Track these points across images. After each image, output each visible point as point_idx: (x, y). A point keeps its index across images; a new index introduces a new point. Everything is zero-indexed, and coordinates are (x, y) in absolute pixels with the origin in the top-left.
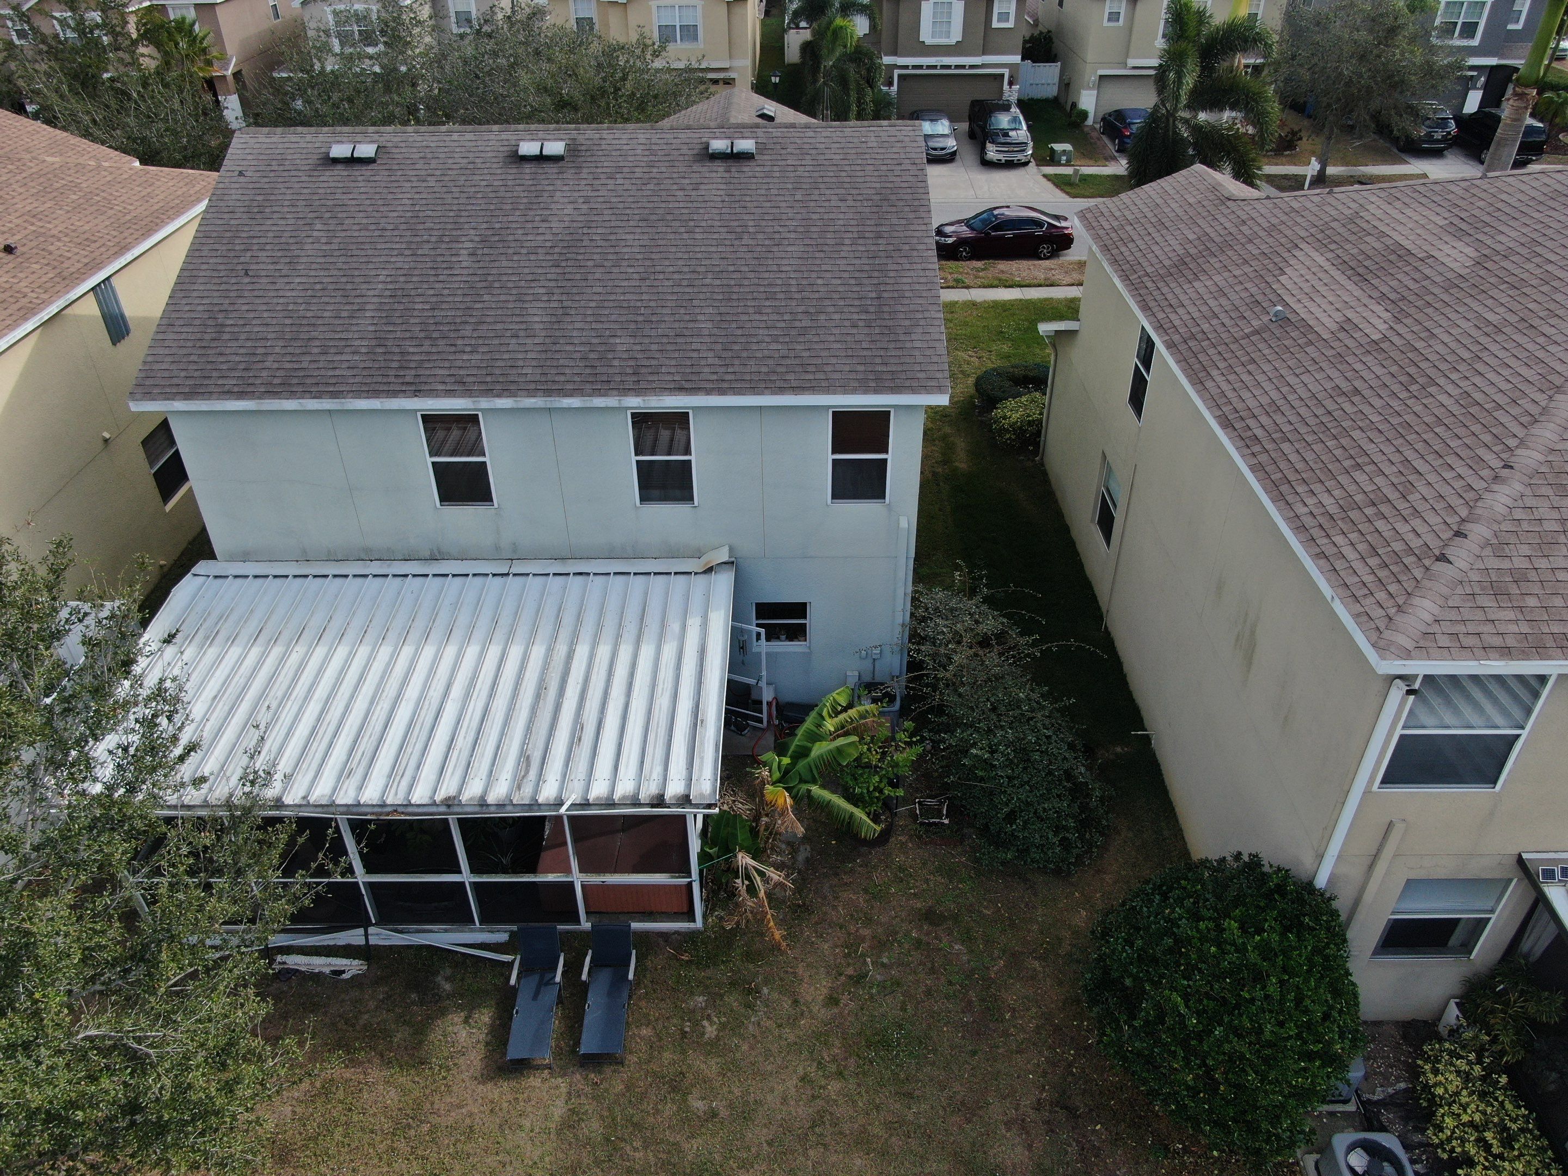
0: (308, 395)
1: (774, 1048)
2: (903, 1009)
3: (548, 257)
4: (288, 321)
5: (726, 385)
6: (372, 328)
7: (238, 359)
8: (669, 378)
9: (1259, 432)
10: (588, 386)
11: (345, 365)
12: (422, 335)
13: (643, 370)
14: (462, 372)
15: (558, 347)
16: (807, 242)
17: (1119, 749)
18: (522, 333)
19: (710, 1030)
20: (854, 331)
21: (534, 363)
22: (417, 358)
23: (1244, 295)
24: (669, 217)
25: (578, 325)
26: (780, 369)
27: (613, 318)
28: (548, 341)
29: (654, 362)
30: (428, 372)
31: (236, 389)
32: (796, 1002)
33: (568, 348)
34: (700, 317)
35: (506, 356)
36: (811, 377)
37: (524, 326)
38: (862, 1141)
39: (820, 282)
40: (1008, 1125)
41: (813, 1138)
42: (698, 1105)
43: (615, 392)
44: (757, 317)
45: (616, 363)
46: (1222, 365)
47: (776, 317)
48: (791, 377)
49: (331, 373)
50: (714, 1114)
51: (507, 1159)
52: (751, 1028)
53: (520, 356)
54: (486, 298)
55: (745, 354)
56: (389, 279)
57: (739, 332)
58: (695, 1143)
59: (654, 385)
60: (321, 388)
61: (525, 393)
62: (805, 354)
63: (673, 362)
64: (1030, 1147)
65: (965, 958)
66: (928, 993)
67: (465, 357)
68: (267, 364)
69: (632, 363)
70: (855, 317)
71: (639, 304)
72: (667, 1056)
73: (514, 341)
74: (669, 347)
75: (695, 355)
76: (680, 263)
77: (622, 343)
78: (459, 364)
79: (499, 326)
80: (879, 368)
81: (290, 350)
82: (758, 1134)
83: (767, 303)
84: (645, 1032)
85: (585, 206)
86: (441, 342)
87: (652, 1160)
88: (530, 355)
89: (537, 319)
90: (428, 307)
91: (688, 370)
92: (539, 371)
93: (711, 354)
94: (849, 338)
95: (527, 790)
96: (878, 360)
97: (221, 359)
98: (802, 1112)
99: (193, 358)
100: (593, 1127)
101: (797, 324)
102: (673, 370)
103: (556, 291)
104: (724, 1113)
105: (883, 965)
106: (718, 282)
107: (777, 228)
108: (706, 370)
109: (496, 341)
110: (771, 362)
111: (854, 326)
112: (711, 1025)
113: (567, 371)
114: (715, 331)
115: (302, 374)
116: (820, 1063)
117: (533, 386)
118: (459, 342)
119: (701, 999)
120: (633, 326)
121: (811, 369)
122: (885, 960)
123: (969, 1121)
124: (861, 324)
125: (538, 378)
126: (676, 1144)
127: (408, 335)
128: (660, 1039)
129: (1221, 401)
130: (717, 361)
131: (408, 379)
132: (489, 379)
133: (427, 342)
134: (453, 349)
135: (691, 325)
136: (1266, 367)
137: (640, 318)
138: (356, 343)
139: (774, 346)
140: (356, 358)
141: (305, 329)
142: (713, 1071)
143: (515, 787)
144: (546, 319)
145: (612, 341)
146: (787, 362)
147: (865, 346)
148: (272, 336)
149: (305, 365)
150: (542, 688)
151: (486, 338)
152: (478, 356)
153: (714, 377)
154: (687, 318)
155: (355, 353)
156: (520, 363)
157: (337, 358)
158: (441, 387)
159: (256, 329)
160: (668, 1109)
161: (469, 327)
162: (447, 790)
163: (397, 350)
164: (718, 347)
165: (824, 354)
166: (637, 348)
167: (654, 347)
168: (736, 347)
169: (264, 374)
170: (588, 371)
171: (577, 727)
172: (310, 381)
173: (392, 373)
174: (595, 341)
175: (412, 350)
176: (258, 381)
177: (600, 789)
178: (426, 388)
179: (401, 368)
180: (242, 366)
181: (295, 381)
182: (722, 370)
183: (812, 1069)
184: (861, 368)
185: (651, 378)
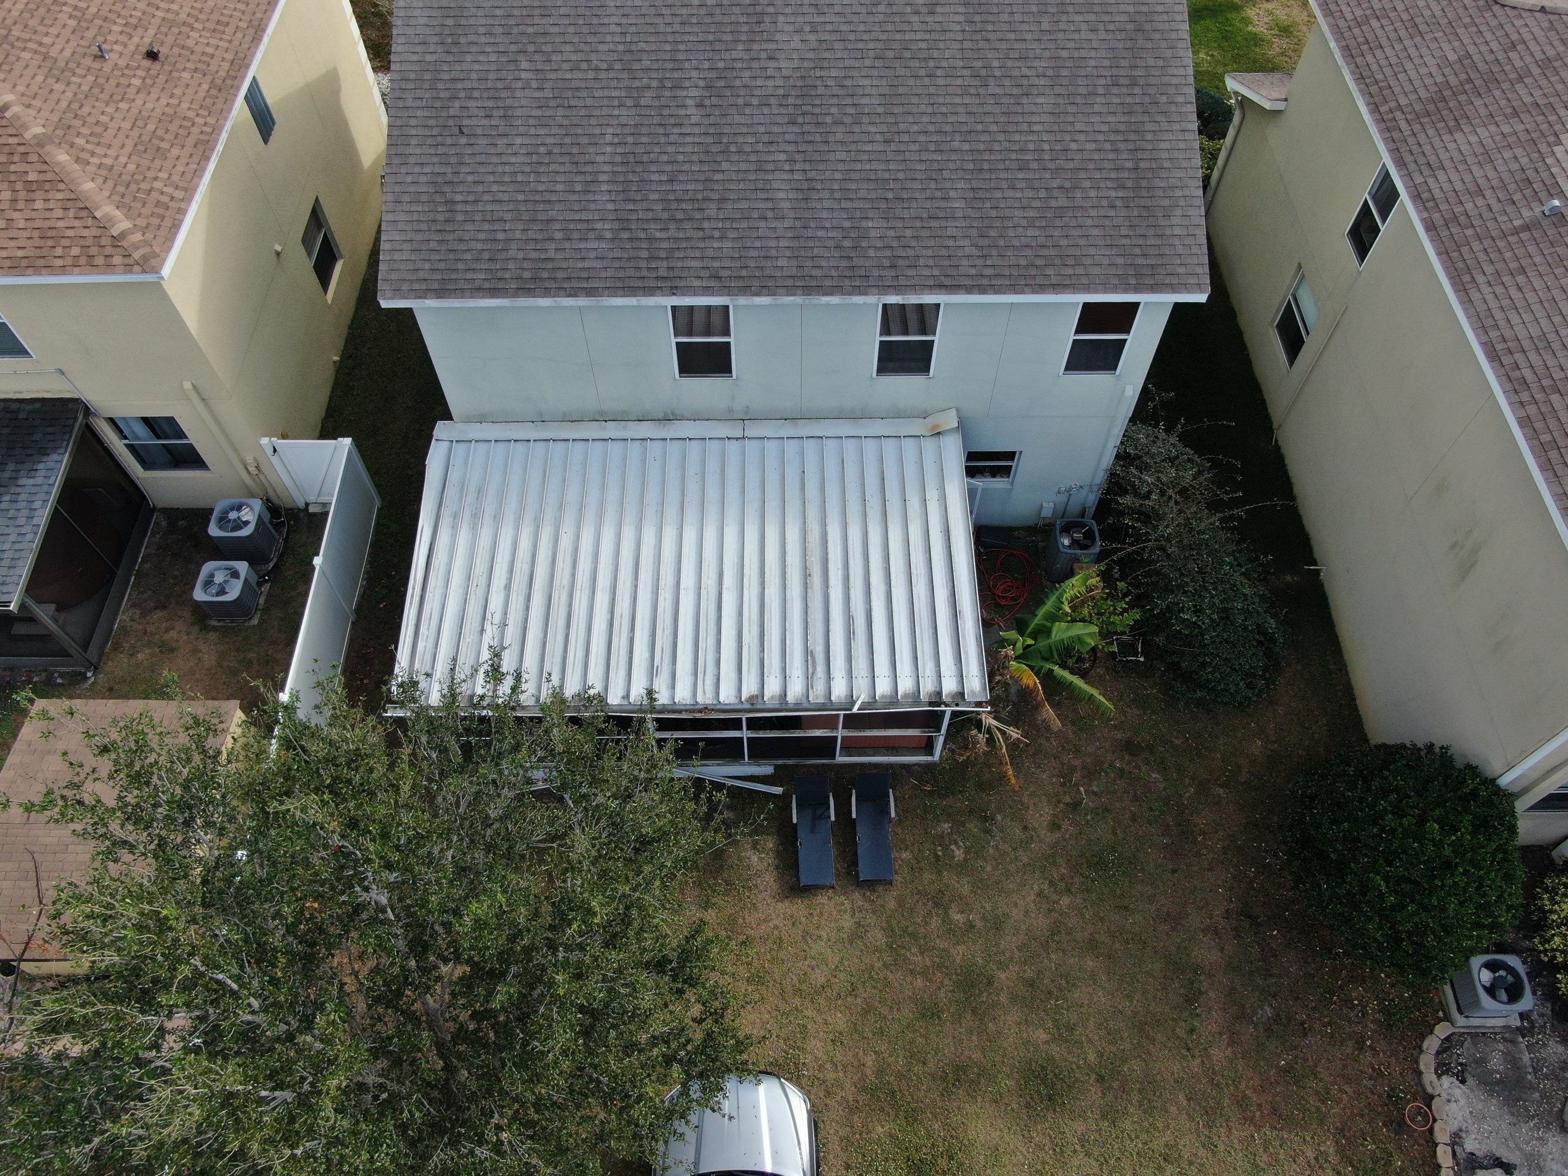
0: (563, 293)
1: (1012, 868)
2: (1115, 834)
3: (783, 111)
4: (521, 197)
5: (985, 282)
6: (611, 206)
7: (479, 246)
8: (927, 272)
9: (1527, 373)
10: (847, 282)
11: (593, 255)
12: (665, 215)
13: (901, 263)
14: (716, 264)
15: (810, 233)
16: (1058, 90)
17: (1289, 578)
18: (770, 214)
19: (959, 854)
20: (1112, 213)
21: (788, 253)
22: (665, 245)
23: (1514, 166)
24: (907, 54)
25: (827, 204)
26: (1040, 262)
27: (862, 194)
28: (798, 224)
29: (910, 252)
30: (680, 264)
31: (487, 285)
32: (1025, 828)
33: (821, 233)
34: (953, 194)
35: (758, 244)
36: (1070, 271)
37: (770, 205)
38: (1092, 946)
39: (1074, 146)
40: (1205, 931)
41: (1053, 945)
42: (958, 917)
43: (875, 290)
44: (1010, 193)
45: (871, 253)
46: (1488, 269)
47: (1030, 194)
48: (1050, 271)
49: (580, 265)
50: (971, 926)
51: (814, 963)
52: (991, 851)
53: (773, 243)
54: (725, 166)
55: (1002, 243)
56: (616, 140)
57: (994, 213)
58: (961, 949)
59: (913, 282)
60: (575, 284)
61: (784, 291)
62: (1064, 242)
63: (930, 253)
64: (1222, 949)
65: (1161, 786)
66: (1134, 818)
67: (716, 245)
68: (512, 253)
69: (888, 253)
70: (1113, 193)
71: (887, 176)
72: (927, 876)
73: (762, 224)
74: (924, 233)
75: (951, 243)
76: (925, 119)
77: (875, 226)
78: (710, 253)
79: (744, 205)
80: (1139, 261)
81: (531, 234)
82: (1009, 942)
83: (1021, 175)
84: (905, 855)
85: (812, 37)
86: (687, 225)
87: (928, 963)
88: (783, 243)
89: (782, 195)
90: (664, 178)
91: (946, 263)
92: (794, 263)
93: (967, 242)
94: (1107, 222)
95: (820, 688)
96: (1137, 251)
97: (462, 247)
98: (1041, 923)
99: (433, 245)
100: (877, 937)
101: (1053, 203)
102: (931, 263)
103: (798, 157)
104: (979, 924)
105: (1095, 793)
106: (966, 147)
107: (1025, 71)
108: (965, 262)
109: (744, 225)
110: (1028, 252)
111: (1113, 207)
112: (958, 849)
113: (824, 264)
114: (970, 212)
115: (550, 266)
116: (1051, 881)
117: (789, 282)
118: (706, 225)
119: (946, 826)
120: (883, 205)
121: (1070, 261)
122: (1095, 789)
123: (1173, 929)
124: (1119, 203)
125: (794, 272)
126: (944, 950)
127: (650, 215)
128: (918, 862)
129: (1488, 322)
130: (975, 251)
131: (662, 273)
132: (744, 273)
133: (672, 225)
134: (701, 234)
135: (944, 204)
136: (1537, 284)
137: (890, 195)
138: (599, 226)
139: (1031, 232)
140: (603, 245)
141: (541, 207)
142: (966, 889)
143: (809, 685)
144: (792, 195)
145: (864, 224)
146: (1046, 252)
147: (1123, 232)
148: (508, 216)
149: (551, 254)
150: (806, 575)
151: (733, 220)
152: (728, 244)
153: (973, 272)
154: (938, 194)
155: (600, 238)
156: (774, 253)
157: (582, 245)
158: (697, 283)
159: (489, 207)
160: (935, 922)
161: (713, 206)
162: (750, 688)
163: (643, 235)
164: (974, 233)
165: (1083, 242)
166: (891, 233)
167: (909, 233)
168: (993, 233)
169: (511, 265)
170: (844, 263)
171: (849, 619)
172: (560, 275)
173: (643, 264)
174: (847, 224)
175: (658, 235)
176: (507, 275)
177: (883, 687)
178: (682, 283)
179: (652, 258)
180: (486, 256)
181: (545, 275)
182: (980, 262)
183: (1045, 887)
184: (1120, 261)
185: (910, 272)
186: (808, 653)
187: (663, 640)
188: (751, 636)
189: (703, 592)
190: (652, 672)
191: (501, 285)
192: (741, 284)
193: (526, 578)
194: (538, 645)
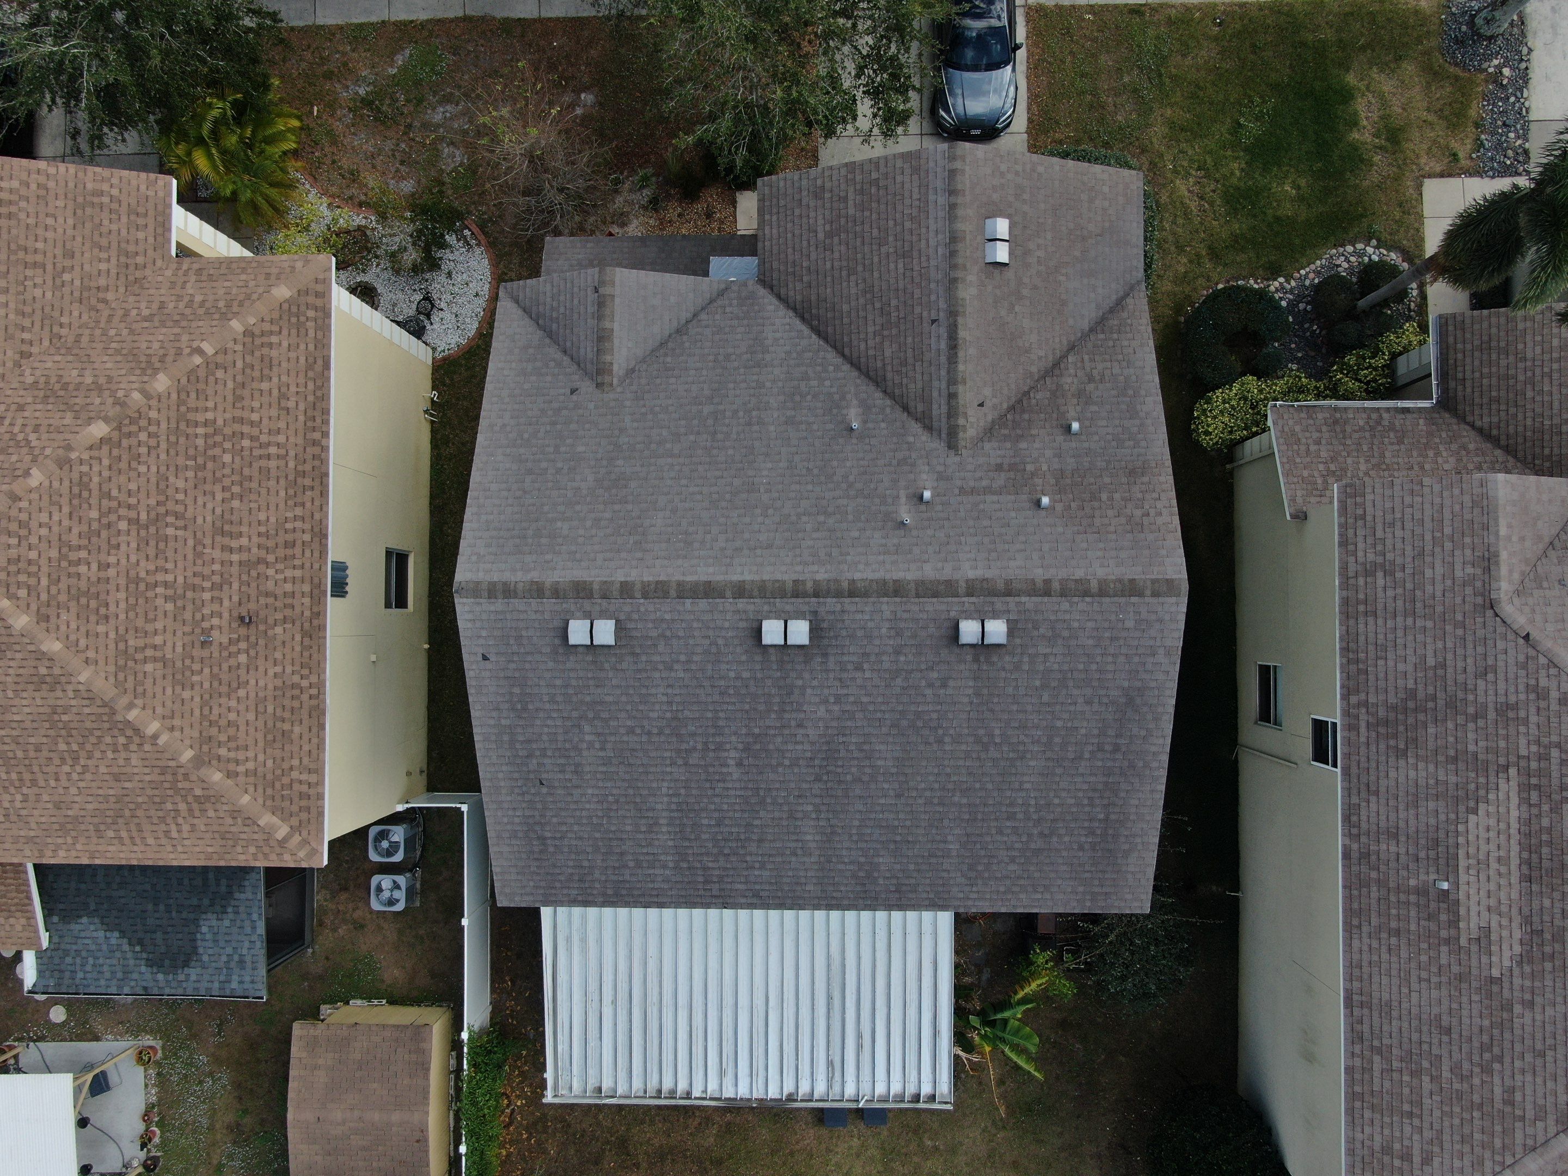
2: (1042, 1089)
3: (811, 770)
6: (670, 843)
7: (570, 871)
8: (925, 895)
10: (861, 901)
12: (715, 851)
13: (904, 888)
14: (757, 887)
16: (1049, 754)
20: (1081, 854)
22: (717, 872)
23: (1432, 821)
24: (920, 724)
25: (846, 844)
26: (1016, 890)
28: (822, 859)
29: (913, 881)
30: (729, 886)
31: (580, 898)
32: (980, 1083)
33: (841, 867)
34: (950, 839)
35: (790, 873)
36: (1039, 896)
37: (800, 845)
38: (1015, 1165)
39: (1056, 801)
40: (1092, 1157)
41: (989, 1164)
42: (928, 1143)
44: (999, 838)
45: (881, 881)
47: (1014, 838)
48: (1022, 896)
49: (651, 886)
50: (936, 1148)
53: (802, 873)
54: (762, 814)
55: (986, 875)
56: (671, 792)
57: (983, 852)
58: (929, 1163)
59: (913, 902)
60: (647, 899)
62: (1037, 875)
65: (1081, 1054)
67: (756, 873)
69: (894, 881)
70: (1083, 839)
71: (896, 823)
73: (793, 859)
75: (945, 875)
76: (931, 778)
77: (884, 861)
82: (961, 1160)
83: (1008, 824)
85: (836, 708)
86: (733, 859)
90: (713, 823)
91: (940, 889)
93: (958, 874)
94: (1075, 861)
95: (837, 1088)
96: (1096, 882)
97: (557, 871)
98: (983, 1149)
99: (533, 869)
101: (1033, 846)
102: (928, 889)
103: (823, 808)
104: (942, 1148)
106: (964, 801)
107: (1022, 738)
108: (955, 889)
109: (779, 859)
110: (1008, 882)
111: (1081, 848)
113: (842, 888)
114: (963, 852)
115: (627, 886)
120: (892, 847)
121: (1041, 889)
123: (1071, 1155)
124: (1087, 847)
125: (819, 894)
126: (918, 1163)
127: (703, 850)
130: (963, 880)
131: (715, 892)
132: (780, 894)
133: (722, 858)
134: (744, 865)
135: (942, 846)
137: (898, 838)
138: (662, 858)
139: (1012, 867)
140: (667, 872)
141: (615, 843)
142: (936, 1126)
143: (830, 1086)
144: (818, 838)
145: (876, 860)
146: (1022, 882)
147: (1087, 868)
148: (589, 849)
149: (627, 878)
150: (829, 998)
151: (770, 856)
152: (768, 873)
153: (961, 895)
154: (938, 838)
155: (664, 867)
156: (803, 880)
157: (651, 871)
158: (743, 900)
159: (574, 842)
160: (913, 1147)
161: (755, 844)
162: (788, 1088)
163: (699, 865)
164: (965, 867)
165: (1053, 875)
166: (898, 867)
167: (912, 867)
168: (980, 868)
169: (597, 885)
170: (859, 888)
171: (859, 1036)
172: (636, 892)
173: (700, 886)
174: (862, 860)
175: (710, 865)
176: (595, 892)
177: (880, 1089)
178: (731, 900)
179: (706, 882)
180: (576, 878)
181: (624, 892)
182: (967, 889)
183: (989, 1124)
184: (1081, 889)
185: (910, 895)
186: (830, 1064)
187: (728, 1048)
188: (789, 1048)
189: (755, 1010)
190: (722, 1073)
191: (590, 898)
192: (777, 901)
193: (627, 995)
194: (641, 1050)
